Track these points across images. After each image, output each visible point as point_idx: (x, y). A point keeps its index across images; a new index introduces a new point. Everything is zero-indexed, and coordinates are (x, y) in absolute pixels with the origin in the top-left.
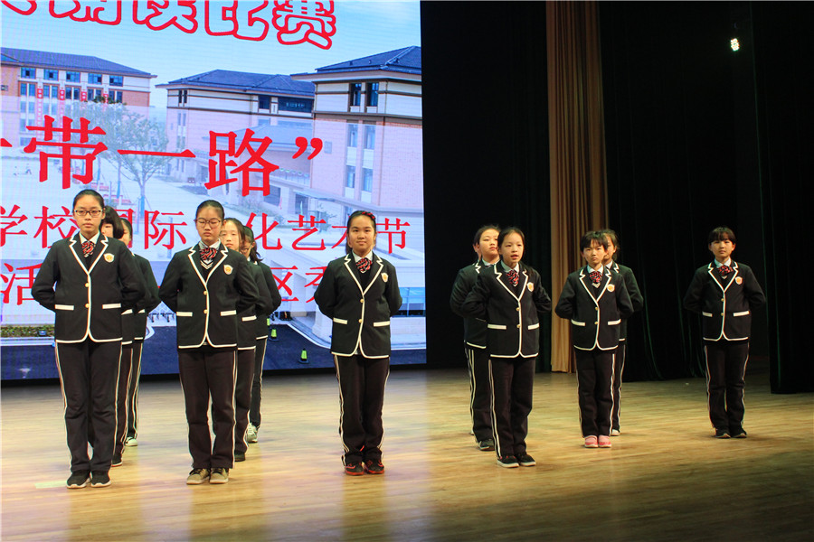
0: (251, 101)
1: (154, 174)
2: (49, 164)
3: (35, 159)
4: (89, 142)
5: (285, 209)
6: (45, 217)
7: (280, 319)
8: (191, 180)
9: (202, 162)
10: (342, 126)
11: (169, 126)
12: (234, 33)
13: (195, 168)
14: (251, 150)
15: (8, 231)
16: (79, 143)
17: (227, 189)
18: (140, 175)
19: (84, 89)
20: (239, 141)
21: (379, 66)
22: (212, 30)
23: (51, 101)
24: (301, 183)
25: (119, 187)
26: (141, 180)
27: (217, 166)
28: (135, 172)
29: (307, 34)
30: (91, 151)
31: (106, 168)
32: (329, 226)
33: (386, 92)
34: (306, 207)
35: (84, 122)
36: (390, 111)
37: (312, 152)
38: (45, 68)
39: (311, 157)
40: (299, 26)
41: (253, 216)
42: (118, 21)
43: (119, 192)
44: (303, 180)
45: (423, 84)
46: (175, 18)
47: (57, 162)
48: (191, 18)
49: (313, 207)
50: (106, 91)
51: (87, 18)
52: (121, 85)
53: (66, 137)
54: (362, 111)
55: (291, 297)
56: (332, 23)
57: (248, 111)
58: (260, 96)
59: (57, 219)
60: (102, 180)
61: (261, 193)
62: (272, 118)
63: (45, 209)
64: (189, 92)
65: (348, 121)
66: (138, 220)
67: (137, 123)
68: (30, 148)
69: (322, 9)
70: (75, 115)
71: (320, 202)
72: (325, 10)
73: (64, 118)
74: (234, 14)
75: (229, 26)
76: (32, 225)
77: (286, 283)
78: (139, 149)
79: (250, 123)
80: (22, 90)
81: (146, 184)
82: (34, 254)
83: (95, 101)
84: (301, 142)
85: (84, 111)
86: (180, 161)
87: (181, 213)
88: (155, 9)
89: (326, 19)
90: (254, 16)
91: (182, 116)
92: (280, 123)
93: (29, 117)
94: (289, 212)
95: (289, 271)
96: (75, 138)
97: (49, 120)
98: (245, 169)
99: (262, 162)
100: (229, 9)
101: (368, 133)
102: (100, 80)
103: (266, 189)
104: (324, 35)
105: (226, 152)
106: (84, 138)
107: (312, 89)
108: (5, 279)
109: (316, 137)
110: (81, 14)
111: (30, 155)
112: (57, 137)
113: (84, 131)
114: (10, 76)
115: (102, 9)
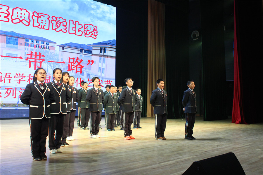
0: (78, 50)
2: (31, 63)
3: (28, 62)
4: (41, 59)
6: (30, 77)
8: (64, 69)
9: (67, 65)
10: (98, 57)
11: (59, 56)
12: (75, 34)
13: (65, 66)
14: (78, 62)
15: (21, 80)
16: (38, 59)
17: (72, 71)
18: (53, 67)
19: (40, 45)
20: (75, 60)
21: (107, 44)
22: (70, 33)
23: (32, 48)
24: (88, 71)
26: (52, 69)
27: (70, 66)
28: (51, 66)
29: (91, 35)
30: (41, 61)
31: (45, 65)
33: (108, 50)
34: (90, 76)
35: (40, 53)
36: (109, 55)
37: (91, 63)
38: (31, 40)
39: (91, 65)
40: (89, 33)
41: (78, 78)
42: (48, 29)
45: (116, 49)
46: (62, 29)
47: (33, 63)
48: (65, 29)
50: (45, 46)
51: (41, 28)
52: (49, 45)
53: (36, 57)
54: (103, 54)
56: (97, 33)
57: (77, 53)
58: (80, 49)
61: (80, 73)
62: (83, 55)
63: (30, 75)
64: (64, 48)
65: (100, 56)
67: (52, 54)
68: (27, 59)
69: (95, 29)
70: (38, 52)
73: (35, 52)
74: (75, 29)
75: (74, 32)
76: (27, 79)
78: (52, 61)
79: (78, 56)
80: (25, 45)
83: (43, 48)
84: (89, 61)
85: (40, 51)
86: (62, 64)
88: (57, 27)
89: (96, 32)
90: (80, 30)
91: (63, 53)
92: (84, 56)
93: (27, 51)
94: (86, 78)
96: (38, 57)
97: (32, 53)
98: (76, 67)
99: (80, 65)
100: (74, 28)
101: (104, 59)
102: (44, 43)
103: (81, 72)
104: (95, 35)
105: (72, 63)
106: (40, 57)
107: (92, 48)
108: (20, 92)
109: (92, 60)
110: (40, 27)
111: (27, 61)
112: (33, 57)
113: (40, 56)
114: (23, 41)
115: (45, 26)
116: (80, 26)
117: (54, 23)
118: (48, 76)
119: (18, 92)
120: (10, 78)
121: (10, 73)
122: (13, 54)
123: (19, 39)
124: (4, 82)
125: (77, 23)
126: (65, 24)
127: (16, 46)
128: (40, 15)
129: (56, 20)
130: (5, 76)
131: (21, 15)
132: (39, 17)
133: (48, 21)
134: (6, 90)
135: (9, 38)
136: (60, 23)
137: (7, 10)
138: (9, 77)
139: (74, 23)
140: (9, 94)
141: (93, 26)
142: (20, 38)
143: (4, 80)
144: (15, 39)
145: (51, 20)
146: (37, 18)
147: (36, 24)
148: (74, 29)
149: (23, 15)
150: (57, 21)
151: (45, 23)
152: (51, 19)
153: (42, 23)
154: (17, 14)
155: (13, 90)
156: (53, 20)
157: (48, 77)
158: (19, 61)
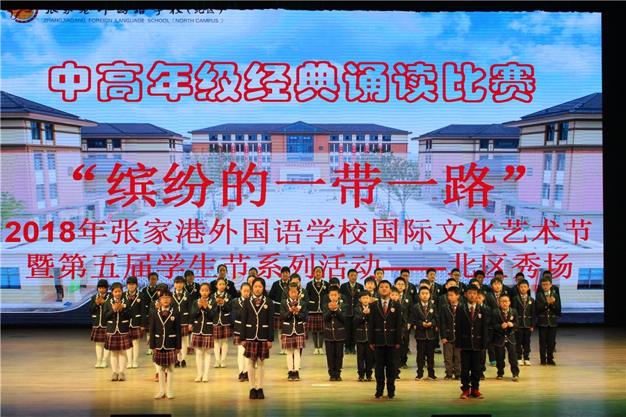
0: (475, 143)
1: (411, 196)
2: (347, 193)
3: (339, 190)
4: (370, 178)
5: (499, 215)
6: (344, 226)
8: (434, 198)
9: (442, 187)
10: (540, 156)
11: (420, 165)
12: (463, 99)
14: (474, 177)
15: (324, 234)
16: (364, 179)
17: (459, 204)
18: (402, 197)
19: (367, 145)
20: (466, 171)
21: (568, 110)
22: (448, 99)
23: (348, 154)
25: (389, 204)
26: (402, 201)
27: (452, 190)
28: (399, 196)
29: (514, 93)
30: (372, 183)
31: (380, 193)
32: (530, 226)
33: (574, 129)
34: (513, 213)
35: (367, 166)
36: (576, 143)
37: (518, 176)
38: (344, 134)
39: (517, 179)
40: (508, 89)
41: (476, 221)
42: (387, 100)
43: (389, 209)
45: (604, 121)
46: (423, 93)
47: (352, 192)
48: (434, 92)
49: (518, 214)
50: (380, 145)
51: (369, 99)
52: (390, 140)
54: (555, 143)
56: (533, 84)
57: (472, 150)
58: (481, 140)
59: (352, 226)
60: (378, 202)
61: (481, 205)
62: (489, 154)
63: (345, 221)
64: (433, 141)
65: (544, 152)
66: (401, 226)
67: (401, 162)
68: (335, 184)
69: (525, 74)
70: (362, 162)
71: (524, 210)
72: (528, 75)
73: (355, 164)
74: (463, 86)
75: (459, 94)
76: (337, 231)
77: (499, 266)
78: (401, 180)
79: (474, 159)
80: (331, 150)
81: (406, 203)
82: (338, 248)
83: (374, 152)
84: (510, 169)
85: (367, 159)
86: (428, 187)
87: (428, 221)
88: (410, 89)
89: (528, 81)
90: (476, 85)
91: (428, 157)
92: (495, 157)
93: (335, 165)
94: (501, 217)
95: (501, 257)
96: (362, 176)
97: (346, 166)
98: (471, 190)
99: (482, 184)
100: (459, 83)
101: (560, 159)
102: (376, 138)
103: (485, 203)
104: (527, 92)
105: (458, 179)
106: (367, 176)
107: (518, 131)
109: (521, 165)
110: (365, 98)
111: (336, 188)
112: (352, 176)
113: (367, 172)
114: (324, 141)
115: (377, 93)
116: (479, 74)
117: (402, 80)
118: (389, 222)
120: (299, 233)
121: (299, 221)
122: (304, 176)
123: (315, 138)
124: (287, 242)
125: (468, 68)
126: (431, 77)
127: (308, 155)
128: (362, 68)
129: (407, 71)
130: (286, 228)
131: (317, 79)
132: (360, 75)
133: (383, 78)
134: (292, 261)
135: (292, 138)
136: (418, 77)
137: (284, 74)
138: (297, 230)
139: (459, 70)
141: (518, 65)
142: (317, 134)
143: (285, 238)
144: (305, 138)
145: (393, 76)
146: (355, 76)
147: (354, 93)
148: (459, 86)
149: (321, 78)
150: (409, 74)
151: (378, 87)
152: (391, 72)
153: (369, 87)
154: (308, 79)
155: (307, 260)
156: (399, 74)
157: (392, 223)
158: (318, 191)
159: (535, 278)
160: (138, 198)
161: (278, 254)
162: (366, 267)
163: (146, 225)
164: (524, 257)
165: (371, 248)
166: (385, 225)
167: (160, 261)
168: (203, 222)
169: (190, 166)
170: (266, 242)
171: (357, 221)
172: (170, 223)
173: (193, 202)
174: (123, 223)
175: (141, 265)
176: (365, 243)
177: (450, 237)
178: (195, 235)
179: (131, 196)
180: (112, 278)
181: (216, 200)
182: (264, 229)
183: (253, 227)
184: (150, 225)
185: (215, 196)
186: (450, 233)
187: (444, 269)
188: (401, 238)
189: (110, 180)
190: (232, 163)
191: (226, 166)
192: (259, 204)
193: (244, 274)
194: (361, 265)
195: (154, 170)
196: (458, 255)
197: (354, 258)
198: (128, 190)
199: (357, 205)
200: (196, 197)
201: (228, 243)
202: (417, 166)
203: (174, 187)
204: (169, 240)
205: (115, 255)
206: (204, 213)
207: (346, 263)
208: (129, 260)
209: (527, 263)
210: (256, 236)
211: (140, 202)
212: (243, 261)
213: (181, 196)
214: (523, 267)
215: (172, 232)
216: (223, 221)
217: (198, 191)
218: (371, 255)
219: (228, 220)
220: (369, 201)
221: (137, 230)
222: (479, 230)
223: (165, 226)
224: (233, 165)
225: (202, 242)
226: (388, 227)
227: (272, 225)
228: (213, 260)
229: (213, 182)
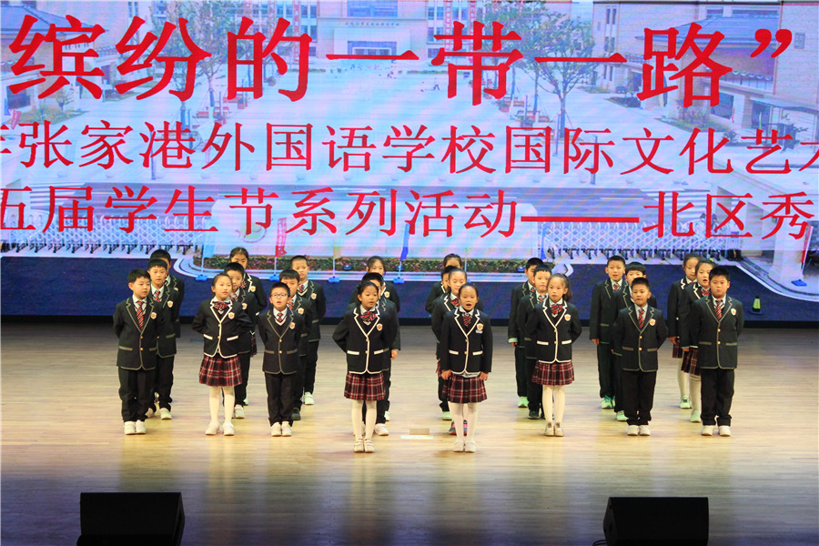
1: (577, 85)
2: (458, 76)
3: (443, 72)
4: (502, 50)
5: (738, 123)
6: (453, 138)
7: (728, 258)
8: (619, 89)
9: (634, 67)
11: (596, 25)
13: (626, 76)
14: (696, 50)
15: (414, 154)
16: (491, 51)
17: (665, 99)
18: (561, 87)
20: (681, 39)
23: (461, 4)
24: (760, 88)
25: (536, 99)
26: (561, 91)
27: (653, 71)
28: (555, 83)
30: (503, 60)
31: (522, 78)
32: (796, 142)
34: (766, 119)
35: (497, 26)
37: (777, 48)
39: (776, 54)
41: (696, 132)
43: (535, 108)
44: (763, 84)
47: (466, 75)
49: (775, 118)
55: (744, 232)
59: (467, 140)
60: (516, 94)
61: (707, 103)
62: (725, 7)
63: (453, 129)
66: (557, 140)
67: (558, 24)
68: (438, 60)
70: (486, 20)
71: (785, 112)
73: (475, 22)
76: (439, 148)
77: (737, 215)
78: (559, 55)
79: (696, 17)
81: (567, 95)
82: (441, 180)
84: (763, 36)
85: (497, 14)
86: (608, 68)
87: (607, 131)
91: (611, 11)
92: (734, 12)
93: (437, 24)
94: (743, 126)
95: (741, 199)
96: (488, 45)
97: (458, 26)
98: (688, 74)
99: (710, 63)
103: (714, 98)
105: (664, 53)
106: (497, 46)
108: (411, 208)
109: (783, 28)
111: (438, 68)
112: (467, 46)
113: (497, 37)
118: (536, 132)
119: (401, 206)
120: (369, 150)
121: (368, 128)
122: (378, 44)
124: (346, 168)
127: (387, 4)
130: (346, 142)
134: (355, 203)
138: (364, 145)
140: (365, 218)
143: (343, 160)
155: (382, 201)
157: (540, 135)
158: (404, 73)
159: (803, 238)
160: (68, 83)
161: (329, 189)
162: (491, 214)
163: (85, 132)
164: (783, 200)
165: (499, 179)
166: (528, 137)
167: (110, 199)
168: (191, 129)
169: (167, 24)
170: (309, 167)
171: (477, 131)
172: (128, 129)
173: (171, 92)
174: (41, 128)
175: (75, 207)
176: (491, 171)
177: (647, 161)
178: (175, 152)
179: (55, 78)
180: (21, 231)
181: (214, 88)
182: (304, 141)
183: (283, 138)
184: (91, 132)
185: (212, 81)
186: (647, 156)
187: (636, 220)
188: (557, 161)
189: (15, 47)
190: (244, 18)
191: (233, 24)
192: (296, 95)
193: (267, 225)
194: (484, 212)
195: (98, 30)
196: (662, 195)
197: (469, 197)
198: (50, 67)
199: (477, 101)
200: (177, 83)
201: (238, 168)
202: (590, 28)
203: (135, 63)
204: (128, 161)
205: (27, 189)
206: (193, 113)
207: (455, 206)
208: (53, 197)
209: (788, 212)
210: (288, 156)
211: (72, 88)
212: (266, 202)
213: (150, 79)
214: (781, 218)
215: (133, 146)
216: (228, 128)
217: (180, 70)
218: (501, 193)
219: (238, 126)
220: (499, 92)
221: (67, 142)
222: (701, 148)
223: (119, 135)
224: (246, 23)
225: (188, 165)
226: (533, 141)
227: (320, 135)
228: (210, 199)
229: (209, 55)
